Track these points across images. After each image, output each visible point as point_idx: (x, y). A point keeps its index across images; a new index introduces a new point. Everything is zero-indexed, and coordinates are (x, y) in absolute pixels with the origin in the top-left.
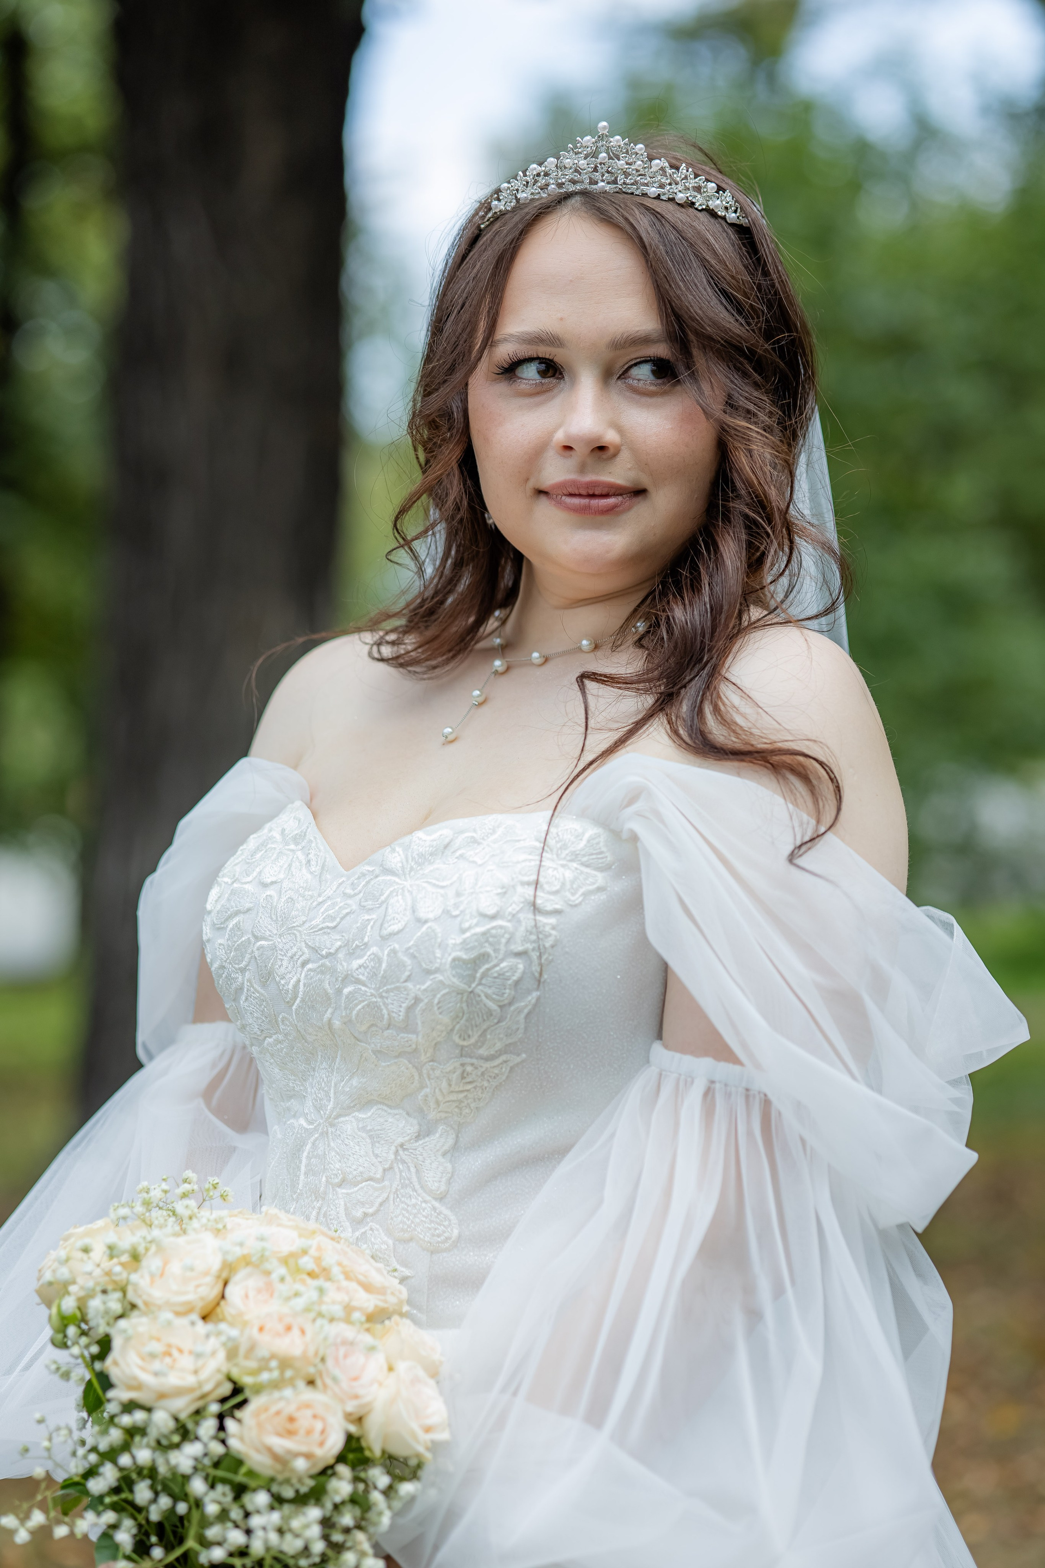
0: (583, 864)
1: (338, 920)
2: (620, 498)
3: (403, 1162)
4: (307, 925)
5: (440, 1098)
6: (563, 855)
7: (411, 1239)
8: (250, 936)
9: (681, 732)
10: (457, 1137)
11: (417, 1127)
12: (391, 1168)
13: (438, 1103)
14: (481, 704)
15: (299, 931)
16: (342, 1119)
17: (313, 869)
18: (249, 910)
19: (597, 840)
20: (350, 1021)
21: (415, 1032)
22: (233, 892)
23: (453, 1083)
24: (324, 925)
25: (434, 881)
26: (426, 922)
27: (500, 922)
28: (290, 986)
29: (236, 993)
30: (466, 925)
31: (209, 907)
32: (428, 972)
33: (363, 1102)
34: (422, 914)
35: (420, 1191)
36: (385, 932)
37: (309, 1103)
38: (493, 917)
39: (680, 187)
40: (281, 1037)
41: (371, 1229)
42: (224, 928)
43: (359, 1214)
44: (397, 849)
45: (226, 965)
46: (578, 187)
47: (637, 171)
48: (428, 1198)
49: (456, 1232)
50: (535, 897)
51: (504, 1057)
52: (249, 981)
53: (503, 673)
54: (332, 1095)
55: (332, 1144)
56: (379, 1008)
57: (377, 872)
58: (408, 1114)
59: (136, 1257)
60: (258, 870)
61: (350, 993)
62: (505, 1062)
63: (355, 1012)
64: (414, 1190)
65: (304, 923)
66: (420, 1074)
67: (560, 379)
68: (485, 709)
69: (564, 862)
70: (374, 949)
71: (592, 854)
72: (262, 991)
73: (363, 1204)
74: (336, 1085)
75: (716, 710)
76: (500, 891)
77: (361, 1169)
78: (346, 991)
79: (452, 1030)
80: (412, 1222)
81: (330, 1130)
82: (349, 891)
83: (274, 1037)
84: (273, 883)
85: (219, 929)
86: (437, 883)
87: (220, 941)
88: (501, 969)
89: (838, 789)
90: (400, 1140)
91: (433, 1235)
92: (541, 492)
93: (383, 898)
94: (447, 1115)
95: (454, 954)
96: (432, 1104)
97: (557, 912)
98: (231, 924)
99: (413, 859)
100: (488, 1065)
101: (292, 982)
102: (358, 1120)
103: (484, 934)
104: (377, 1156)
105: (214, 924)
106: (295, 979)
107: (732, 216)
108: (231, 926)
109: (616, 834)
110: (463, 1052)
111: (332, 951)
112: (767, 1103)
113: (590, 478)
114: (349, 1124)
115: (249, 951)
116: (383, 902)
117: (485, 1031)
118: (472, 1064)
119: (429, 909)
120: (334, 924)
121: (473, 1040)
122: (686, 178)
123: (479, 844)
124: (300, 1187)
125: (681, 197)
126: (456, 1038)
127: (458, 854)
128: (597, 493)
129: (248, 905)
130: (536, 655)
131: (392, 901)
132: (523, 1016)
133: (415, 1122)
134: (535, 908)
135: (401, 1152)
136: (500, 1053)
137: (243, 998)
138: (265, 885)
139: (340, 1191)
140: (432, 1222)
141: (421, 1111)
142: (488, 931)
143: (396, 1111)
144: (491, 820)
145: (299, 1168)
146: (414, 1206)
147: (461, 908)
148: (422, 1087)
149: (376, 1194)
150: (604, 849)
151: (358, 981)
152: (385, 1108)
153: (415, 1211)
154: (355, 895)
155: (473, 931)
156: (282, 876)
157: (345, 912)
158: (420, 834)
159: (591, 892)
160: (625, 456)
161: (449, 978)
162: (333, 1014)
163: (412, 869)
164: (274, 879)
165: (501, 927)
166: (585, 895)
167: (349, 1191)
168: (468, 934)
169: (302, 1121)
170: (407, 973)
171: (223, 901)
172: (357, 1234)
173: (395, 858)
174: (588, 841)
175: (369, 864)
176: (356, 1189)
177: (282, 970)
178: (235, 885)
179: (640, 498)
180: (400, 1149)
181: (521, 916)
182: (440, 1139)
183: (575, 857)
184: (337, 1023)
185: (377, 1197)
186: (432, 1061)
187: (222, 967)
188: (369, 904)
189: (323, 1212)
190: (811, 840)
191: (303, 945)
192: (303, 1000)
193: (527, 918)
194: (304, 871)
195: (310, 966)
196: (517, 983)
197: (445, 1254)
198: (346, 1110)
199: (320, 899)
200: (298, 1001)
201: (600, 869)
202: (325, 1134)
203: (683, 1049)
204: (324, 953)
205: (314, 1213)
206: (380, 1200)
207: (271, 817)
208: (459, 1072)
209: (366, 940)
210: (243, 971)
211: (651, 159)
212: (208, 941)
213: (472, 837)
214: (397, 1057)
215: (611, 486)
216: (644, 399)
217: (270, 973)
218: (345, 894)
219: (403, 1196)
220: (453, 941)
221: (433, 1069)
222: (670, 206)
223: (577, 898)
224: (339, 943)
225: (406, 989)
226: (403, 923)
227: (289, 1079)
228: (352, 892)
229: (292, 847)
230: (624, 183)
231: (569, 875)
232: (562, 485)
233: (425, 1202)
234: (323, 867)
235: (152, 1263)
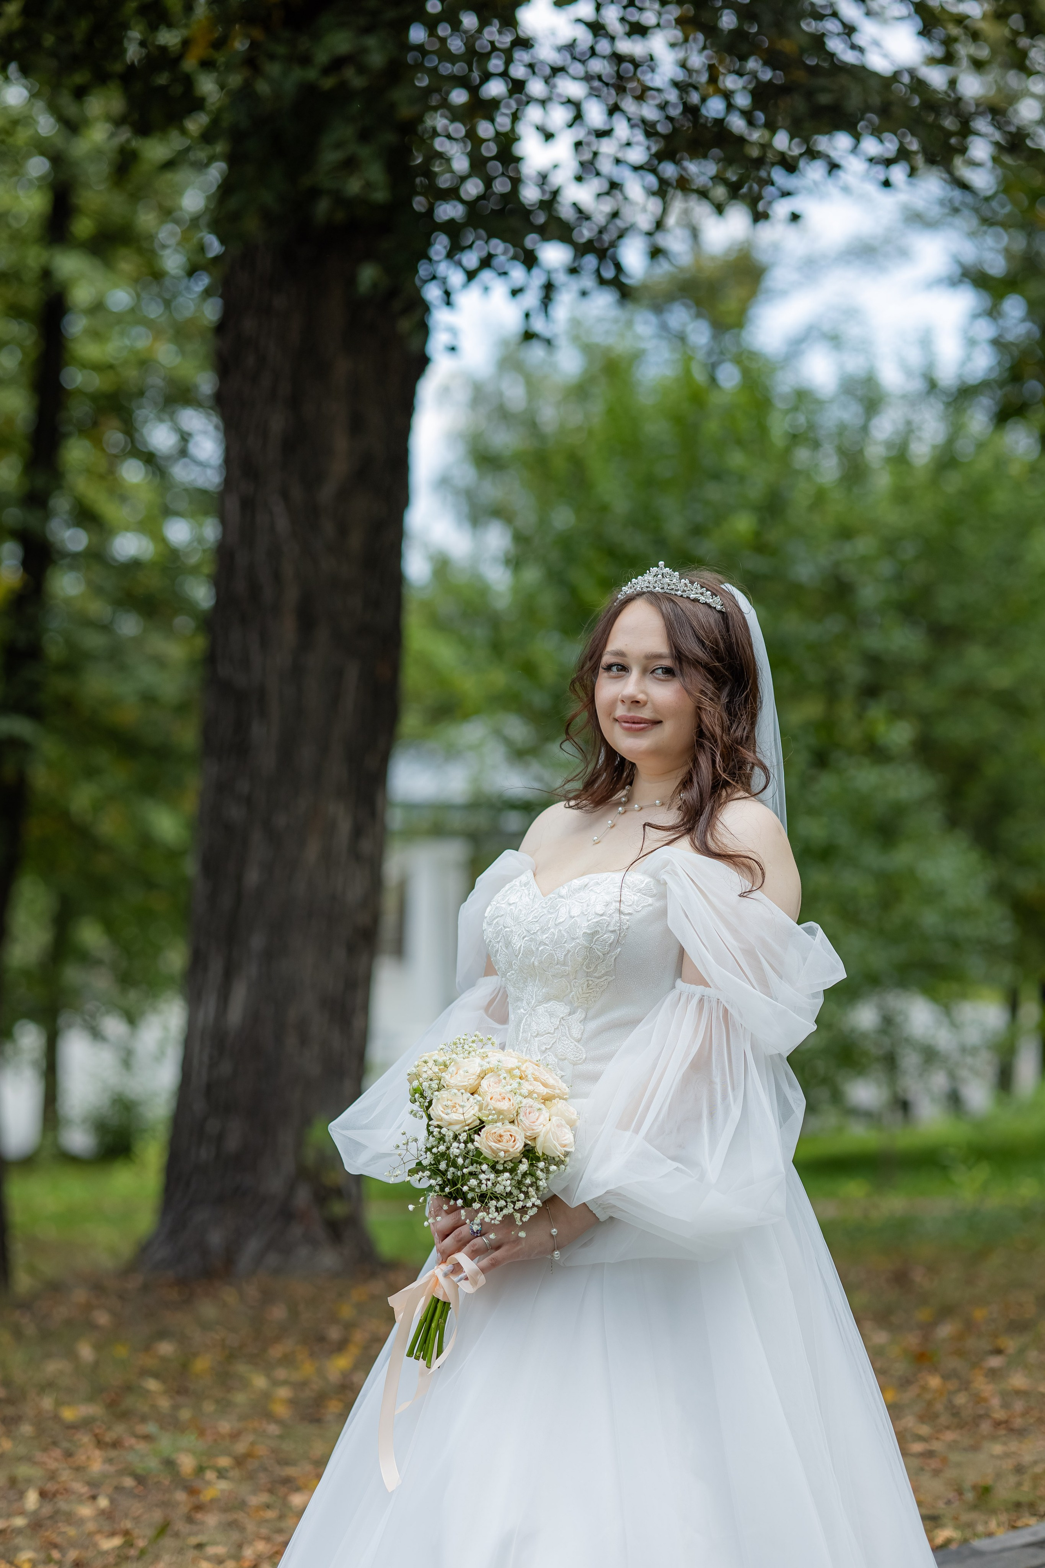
0: (643, 894)
1: (539, 918)
2: (646, 725)
3: (563, 1025)
4: (526, 921)
5: (579, 996)
6: (635, 890)
7: (565, 1059)
8: (502, 926)
9: (697, 843)
10: (586, 1014)
11: (569, 1010)
12: (558, 1028)
13: (578, 998)
14: (612, 827)
15: (523, 923)
16: (537, 1008)
17: (530, 897)
18: (502, 915)
19: (650, 884)
20: (542, 962)
21: (568, 966)
22: (497, 908)
23: (584, 989)
24: (533, 920)
25: (579, 900)
26: (574, 917)
27: (604, 917)
28: (518, 948)
29: (496, 953)
30: (590, 918)
31: (486, 915)
32: (574, 939)
33: (547, 999)
34: (572, 914)
35: (570, 1038)
36: (557, 922)
37: (525, 1002)
38: (602, 915)
39: (693, 592)
40: (513, 972)
41: (548, 1055)
42: (492, 924)
43: (543, 1049)
44: (565, 887)
45: (492, 940)
46: (648, 589)
47: (674, 584)
48: (573, 1041)
49: (584, 1056)
50: (620, 906)
51: (605, 978)
52: (501, 947)
53: (623, 814)
54: (534, 997)
55: (533, 1019)
56: (553, 956)
57: (556, 897)
58: (566, 1004)
59: (446, 1066)
60: (508, 898)
61: (542, 949)
62: (606, 979)
63: (543, 958)
64: (567, 1038)
65: (525, 920)
66: (570, 985)
67: (627, 672)
68: (614, 829)
69: (635, 893)
70: (552, 930)
71: (647, 890)
72: (506, 951)
73: (545, 1044)
74: (536, 992)
75: (712, 835)
76: (605, 904)
77: (545, 1029)
78: (540, 949)
79: (583, 964)
80: (566, 1051)
81: (533, 1012)
82: (544, 906)
83: (511, 972)
84: (513, 903)
85: (490, 924)
86: (580, 901)
87: (490, 930)
88: (604, 938)
89: (763, 874)
90: (562, 1016)
91: (575, 1057)
92: (616, 720)
93: (557, 908)
94: (582, 1004)
95: (584, 931)
96: (576, 999)
97: (630, 914)
98: (495, 922)
99: (571, 891)
100: (599, 981)
101: (518, 946)
102: (544, 1007)
103: (597, 922)
104: (552, 1023)
105: (488, 922)
106: (520, 945)
107: (719, 607)
108: (494, 923)
109: (658, 881)
110: (588, 974)
111: (535, 931)
112: (726, 1011)
113: (632, 714)
114: (541, 1009)
115: (502, 933)
116: (557, 910)
117: (597, 965)
118: (592, 981)
119: (575, 912)
120: (537, 920)
121: (592, 969)
122: (697, 588)
123: (600, 885)
124: (520, 1038)
125: (692, 596)
126: (584, 968)
127: (590, 889)
128: (635, 721)
129: (502, 913)
130: (636, 806)
131: (561, 909)
132: (613, 958)
133: (569, 1008)
134: (620, 912)
135: (562, 1021)
136: (604, 975)
137: (498, 955)
138: (510, 904)
139: (536, 1039)
140: (574, 1051)
141: (571, 1002)
142: (599, 921)
143: (561, 1003)
144: (605, 875)
145: (519, 1030)
146: (567, 1044)
147: (588, 911)
148: (571, 992)
149: (551, 1039)
150: (653, 888)
151: (545, 944)
152: (556, 1002)
153: (567, 1047)
154: (546, 907)
155: (592, 921)
156: (517, 900)
157: (542, 914)
158: (575, 881)
159: (645, 906)
160: (649, 705)
161: (582, 941)
162: (535, 959)
163: (570, 895)
164: (514, 902)
165: (604, 919)
166: (643, 907)
167: (539, 1039)
168: (590, 922)
169: (522, 1010)
170: (565, 940)
171: (492, 912)
172: (542, 1057)
173: (564, 891)
174: (646, 884)
175: (553, 894)
176: (543, 1038)
177: (515, 941)
178: (498, 905)
179: (658, 725)
180: (561, 1019)
181: (614, 915)
182: (579, 1015)
183: (640, 891)
184: (536, 963)
185: (551, 1041)
186: (575, 979)
187: (490, 941)
188: (552, 911)
189: (529, 1049)
190: (749, 891)
191: (524, 929)
192: (522, 954)
193: (616, 916)
194: (527, 898)
195: (526, 938)
196: (611, 944)
197: (579, 1066)
198: (540, 1003)
199: (532, 910)
200: (520, 954)
201: (651, 897)
202: (530, 1015)
203: (691, 982)
204: (532, 932)
205: (525, 1049)
206: (552, 1042)
207: (516, 877)
208: (586, 983)
209: (549, 926)
210: (498, 942)
211: (680, 579)
212: (485, 930)
213: (597, 882)
214: (561, 978)
215: (642, 719)
216: (660, 682)
217: (510, 943)
218: (542, 907)
219: (562, 1040)
220: (584, 925)
221: (576, 983)
222: (687, 602)
223: (639, 908)
224: (538, 928)
225: (564, 946)
226: (565, 918)
227: (517, 992)
228: (545, 906)
229: (523, 888)
230: (667, 589)
231: (636, 898)
232: (621, 717)
233: (572, 1042)
234: (535, 896)
235: (451, 1069)
